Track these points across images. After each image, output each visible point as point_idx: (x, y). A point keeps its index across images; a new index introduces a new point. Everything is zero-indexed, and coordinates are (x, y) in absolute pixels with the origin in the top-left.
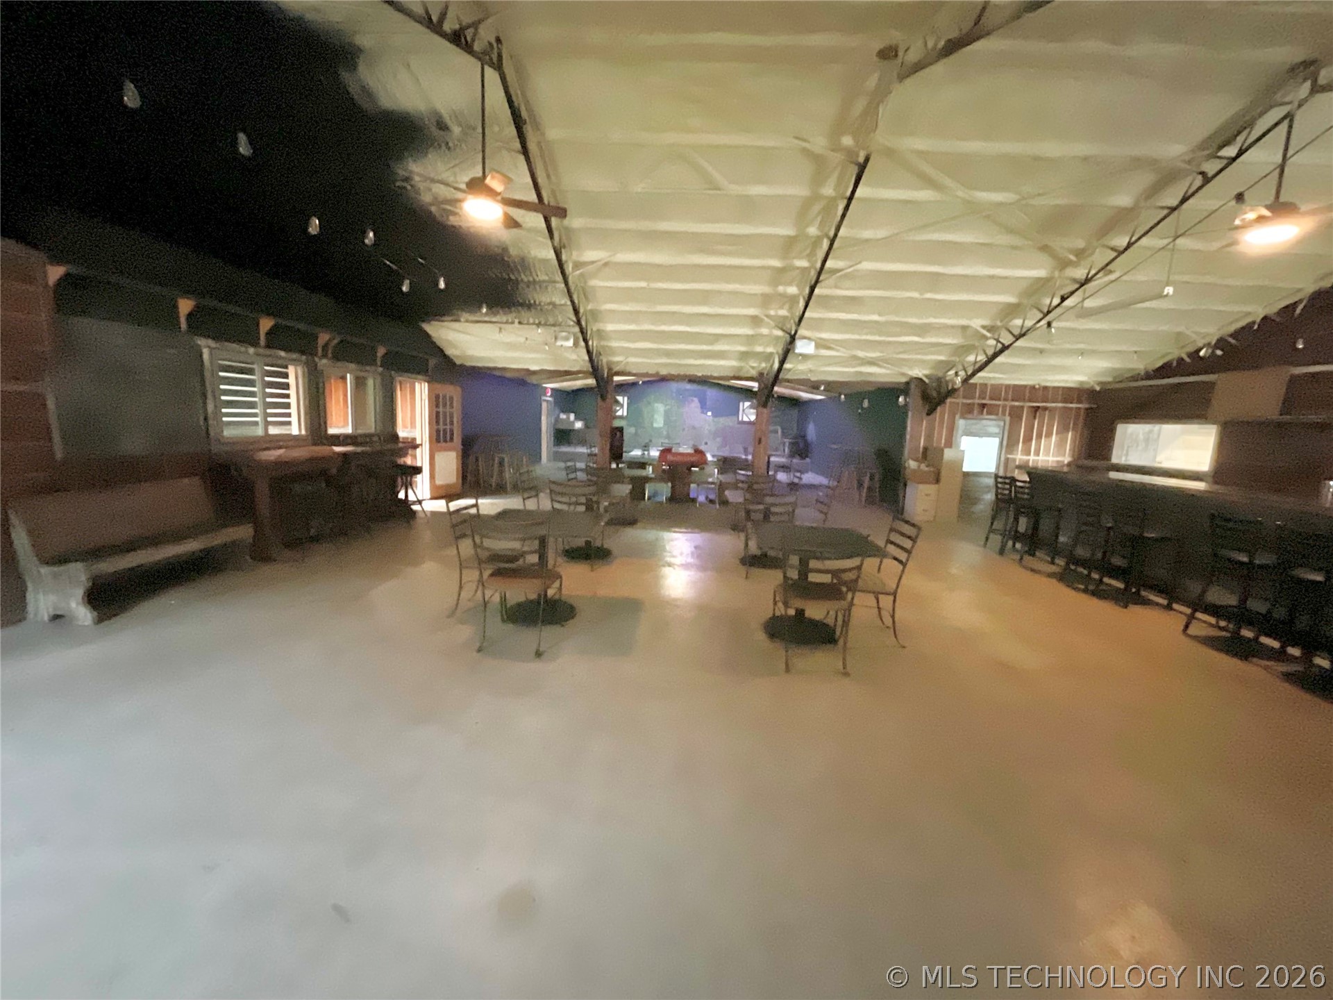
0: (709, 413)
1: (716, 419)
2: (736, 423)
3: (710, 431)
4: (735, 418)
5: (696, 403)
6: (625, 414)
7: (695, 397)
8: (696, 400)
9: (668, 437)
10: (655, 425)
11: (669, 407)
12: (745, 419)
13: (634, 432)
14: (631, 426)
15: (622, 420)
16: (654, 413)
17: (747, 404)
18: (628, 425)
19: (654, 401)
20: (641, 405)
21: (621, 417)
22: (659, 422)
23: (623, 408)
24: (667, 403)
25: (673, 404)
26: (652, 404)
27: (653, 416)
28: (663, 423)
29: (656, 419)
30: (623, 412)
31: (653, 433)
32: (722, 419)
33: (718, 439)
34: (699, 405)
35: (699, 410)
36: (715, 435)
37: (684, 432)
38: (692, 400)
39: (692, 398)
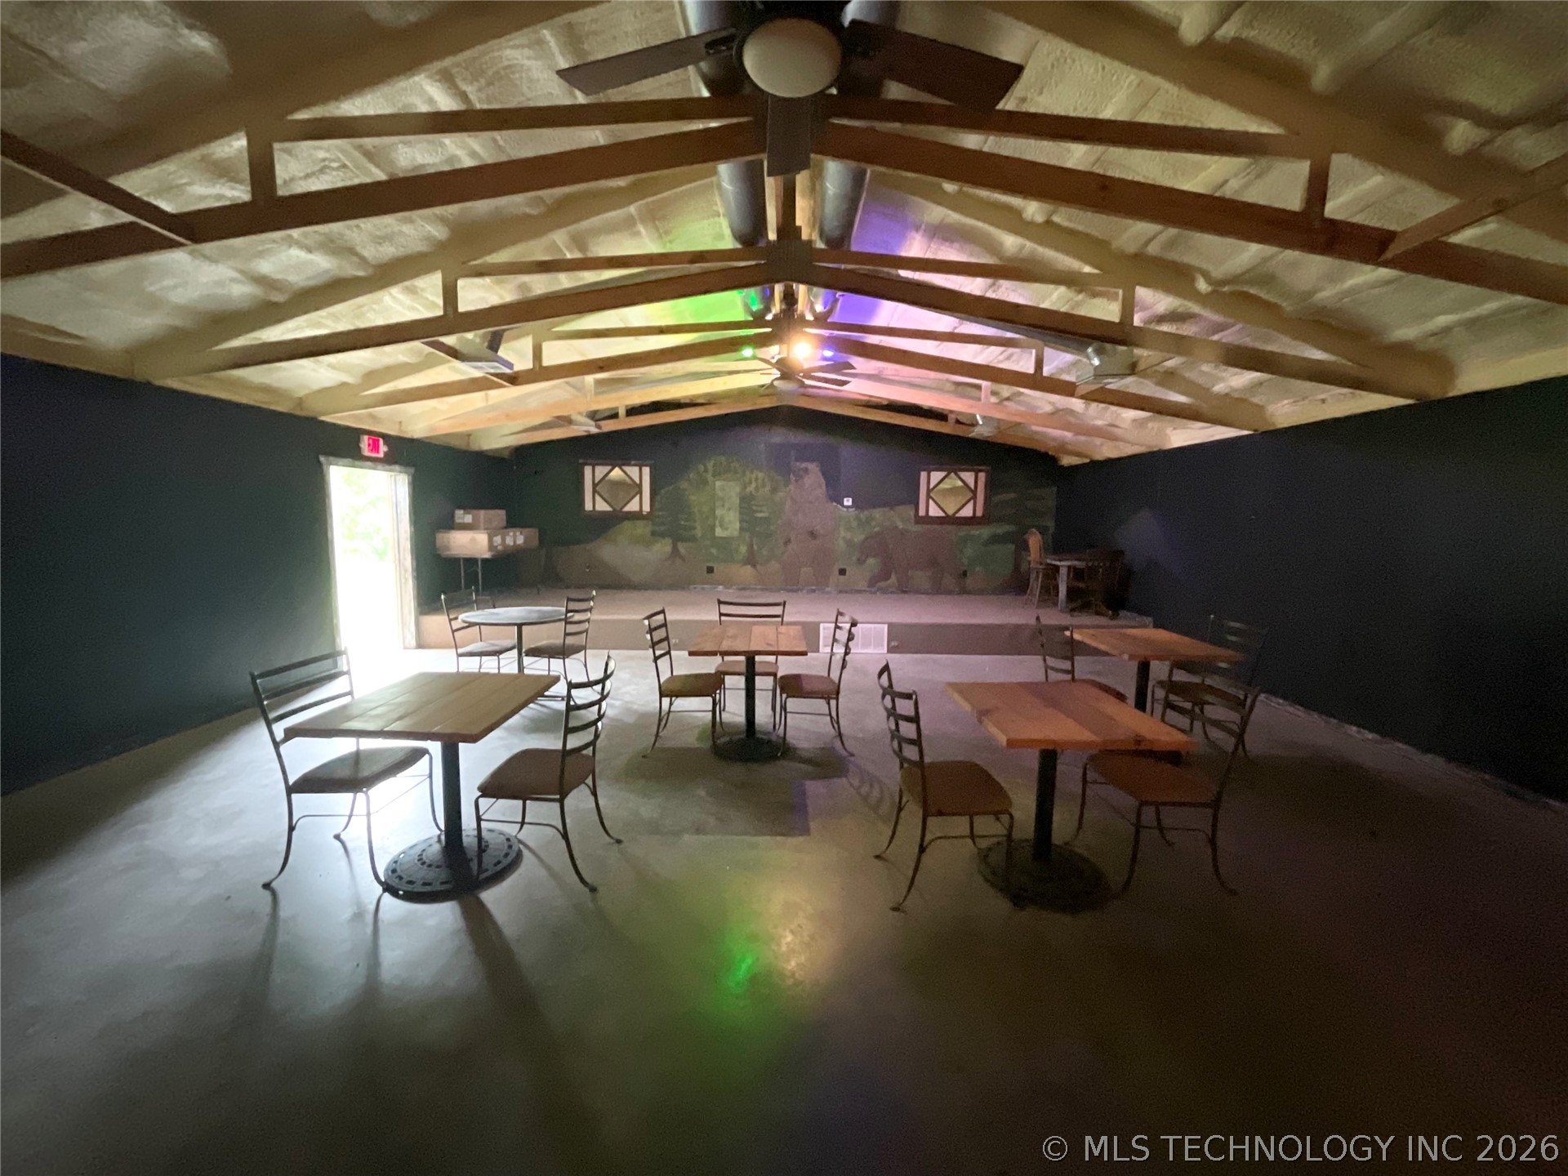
1: (864, 515)
2: (913, 519)
3: (850, 543)
4: (908, 511)
6: (646, 508)
7: (813, 461)
8: (813, 467)
9: (751, 560)
10: (719, 532)
11: (751, 488)
12: (934, 511)
13: (668, 548)
14: (663, 535)
15: (640, 523)
16: (714, 503)
17: (936, 476)
18: (653, 533)
19: (714, 476)
20: (684, 485)
21: (637, 516)
22: (729, 523)
23: (640, 492)
24: (747, 479)
25: (760, 481)
26: (710, 482)
27: (713, 510)
28: (738, 525)
29: (722, 518)
30: (641, 503)
31: (714, 551)
32: (878, 513)
33: (871, 561)
34: (823, 481)
35: (822, 492)
36: (864, 552)
37: (790, 547)
38: (806, 470)
39: (804, 465)
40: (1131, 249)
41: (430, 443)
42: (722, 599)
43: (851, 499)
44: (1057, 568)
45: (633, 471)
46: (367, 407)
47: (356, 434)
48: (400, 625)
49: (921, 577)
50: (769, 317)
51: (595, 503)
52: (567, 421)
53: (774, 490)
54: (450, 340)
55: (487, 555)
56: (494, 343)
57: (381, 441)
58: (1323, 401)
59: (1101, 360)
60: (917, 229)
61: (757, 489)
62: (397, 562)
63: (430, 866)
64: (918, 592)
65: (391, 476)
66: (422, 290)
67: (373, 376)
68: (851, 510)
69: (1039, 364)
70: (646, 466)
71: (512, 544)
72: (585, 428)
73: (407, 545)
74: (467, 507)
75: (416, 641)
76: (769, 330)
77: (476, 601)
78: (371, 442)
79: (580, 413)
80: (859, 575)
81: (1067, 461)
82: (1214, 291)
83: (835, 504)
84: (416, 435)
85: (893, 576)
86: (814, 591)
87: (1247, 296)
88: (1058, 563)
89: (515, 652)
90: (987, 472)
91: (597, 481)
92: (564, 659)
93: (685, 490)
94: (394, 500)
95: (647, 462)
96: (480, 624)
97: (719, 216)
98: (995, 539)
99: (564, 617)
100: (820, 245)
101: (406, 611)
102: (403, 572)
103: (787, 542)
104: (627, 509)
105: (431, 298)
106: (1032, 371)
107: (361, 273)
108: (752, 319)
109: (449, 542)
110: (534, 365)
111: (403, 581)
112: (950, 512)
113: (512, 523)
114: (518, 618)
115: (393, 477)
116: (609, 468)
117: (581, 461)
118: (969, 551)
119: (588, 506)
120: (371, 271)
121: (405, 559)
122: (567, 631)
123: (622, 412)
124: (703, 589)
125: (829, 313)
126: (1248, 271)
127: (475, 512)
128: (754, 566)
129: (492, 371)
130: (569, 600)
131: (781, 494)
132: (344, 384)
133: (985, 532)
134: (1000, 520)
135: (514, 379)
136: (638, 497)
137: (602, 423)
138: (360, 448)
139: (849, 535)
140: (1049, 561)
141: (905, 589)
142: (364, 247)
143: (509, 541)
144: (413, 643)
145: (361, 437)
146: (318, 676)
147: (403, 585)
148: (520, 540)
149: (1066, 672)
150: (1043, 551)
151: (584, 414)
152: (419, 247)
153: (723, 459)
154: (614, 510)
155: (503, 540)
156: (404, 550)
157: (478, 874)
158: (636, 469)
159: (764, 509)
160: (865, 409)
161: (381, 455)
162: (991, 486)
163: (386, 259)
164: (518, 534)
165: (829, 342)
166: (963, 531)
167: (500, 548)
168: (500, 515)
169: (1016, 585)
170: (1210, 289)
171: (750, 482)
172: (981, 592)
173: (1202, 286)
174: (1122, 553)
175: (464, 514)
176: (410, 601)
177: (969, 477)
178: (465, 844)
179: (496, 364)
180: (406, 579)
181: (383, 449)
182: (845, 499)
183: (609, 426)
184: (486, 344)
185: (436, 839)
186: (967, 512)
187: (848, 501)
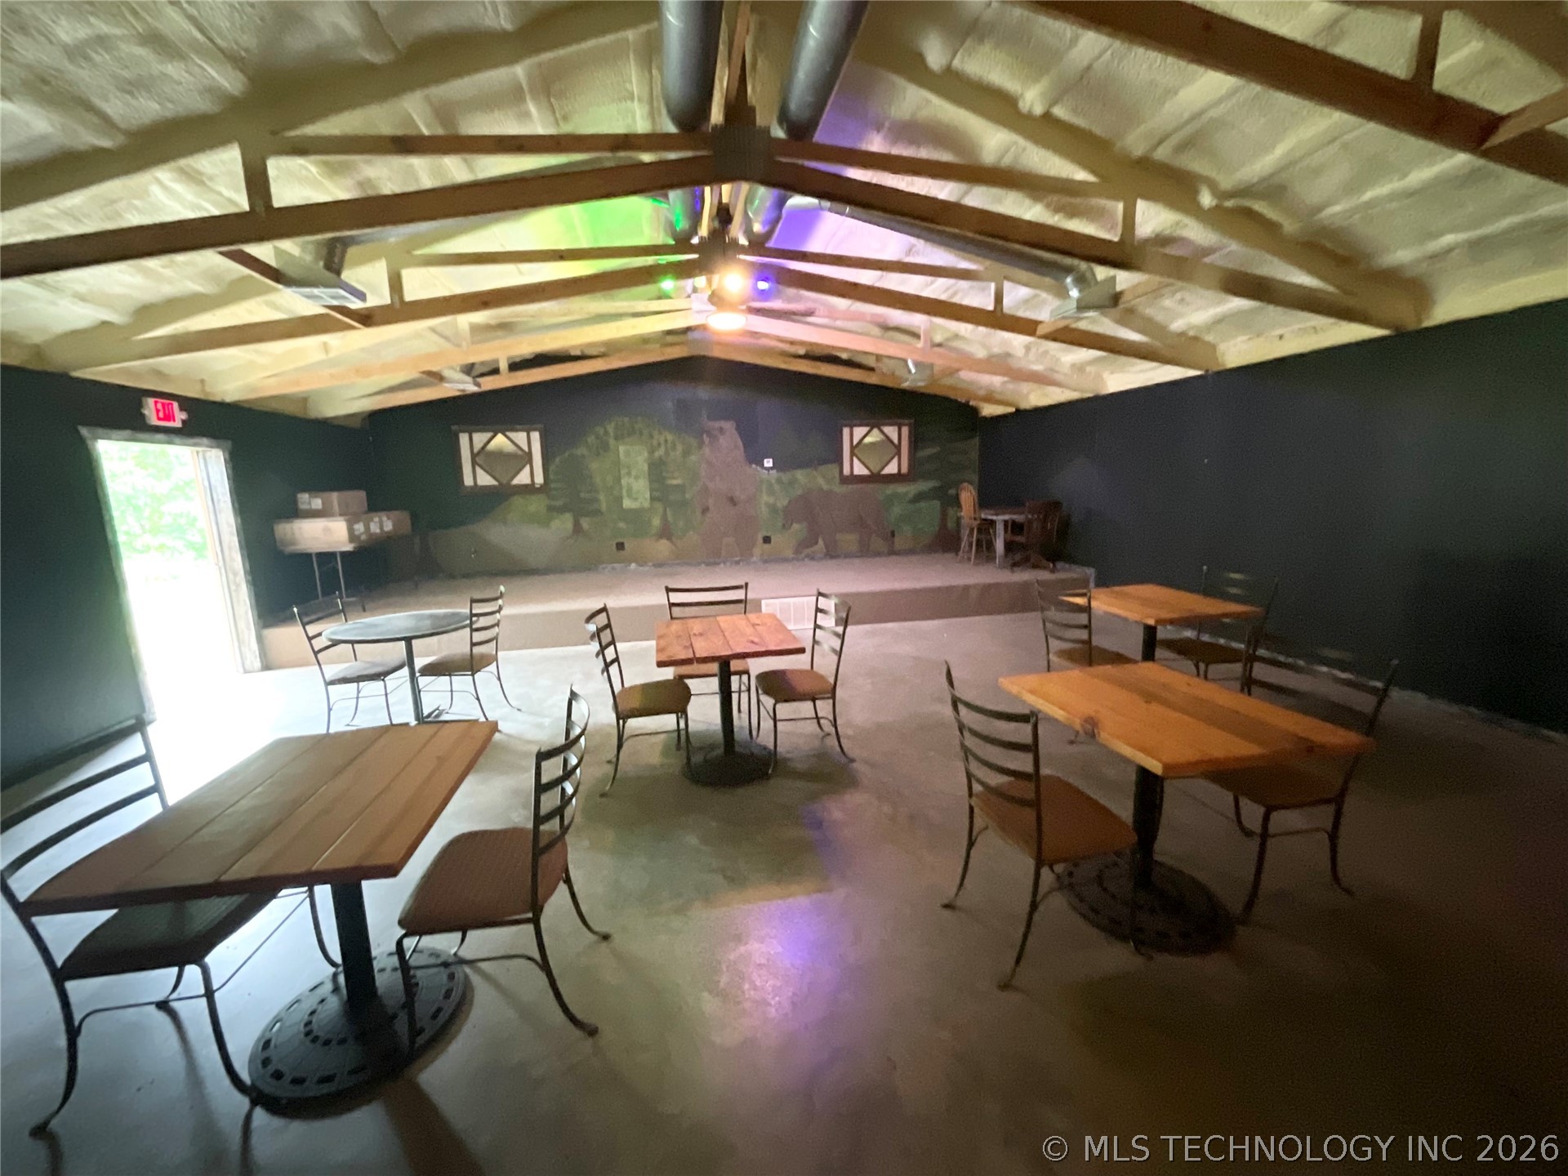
0: (768, 463)
1: (786, 477)
2: (837, 480)
3: (773, 509)
4: (833, 469)
5: (729, 438)
6: (539, 479)
7: (726, 418)
8: (729, 426)
9: (666, 533)
10: (627, 503)
11: (660, 452)
12: (860, 470)
13: (569, 525)
14: (562, 510)
15: (534, 498)
16: (619, 471)
17: (859, 432)
18: (550, 509)
19: (616, 438)
20: (581, 451)
21: (529, 489)
22: (637, 492)
23: (530, 461)
24: (655, 442)
25: (669, 444)
26: (612, 447)
27: (618, 480)
28: (648, 495)
29: (630, 490)
30: (532, 474)
31: (622, 525)
32: (800, 475)
33: (796, 526)
34: (740, 444)
35: (740, 453)
36: (789, 516)
37: (709, 515)
38: (721, 430)
39: (717, 424)
40: (1138, 151)
41: (250, 410)
42: (670, 586)
43: (771, 460)
44: (992, 523)
45: (520, 437)
46: (146, 357)
47: (133, 397)
48: (236, 644)
49: (849, 540)
50: (695, 241)
51: (476, 477)
52: (437, 377)
53: (686, 453)
54: (263, 251)
55: (349, 547)
56: (333, 263)
57: (176, 405)
58: (1281, 337)
59: (1080, 291)
60: (878, 128)
61: (667, 453)
62: (221, 563)
63: (327, 1043)
64: (848, 556)
65: (198, 452)
66: (211, 178)
67: (148, 313)
68: (771, 472)
69: (999, 298)
70: (535, 430)
71: (378, 531)
72: (461, 387)
73: (232, 540)
74: (315, 488)
75: (262, 661)
76: (695, 256)
77: (343, 611)
78: (159, 406)
79: (452, 368)
80: (784, 541)
81: (989, 410)
82: (1217, 207)
83: (754, 466)
84: (229, 399)
85: (821, 542)
86: (737, 563)
87: (1249, 213)
88: (994, 518)
89: (405, 671)
90: (909, 425)
91: (476, 450)
92: (473, 675)
93: (583, 456)
94: (207, 484)
95: (534, 426)
96: (353, 642)
97: (632, 99)
98: (919, 497)
99: (468, 622)
100: (779, 133)
101: (242, 625)
102: (231, 576)
103: (705, 510)
104: (516, 481)
105: (227, 193)
106: (991, 307)
107: (106, 143)
108: (673, 243)
109: (293, 534)
110: (392, 300)
111: (233, 588)
112: (875, 471)
113: (374, 506)
114: (407, 630)
115: (201, 455)
116: (489, 435)
117: (454, 428)
118: (897, 510)
119: (468, 481)
120: (121, 139)
121: (232, 559)
122: (474, 641)
123: (503, 366)
124: (613, 569)
125: (768, 235)
126: (1263, 180)
127: (326, 495)
128: (669, 539)
129: (335, 303)
130: (473, 601)
131: (693, 458)
132: (105, 324)
133: (911, 489)
134: (924, 477)
135: (367, 318)
136: (528, 467)
137: (480, 380)
138: (143, 416)
139: (771, 500)
140: (983, 516)
141: (833, 553)
142: (107, 100)
143: (375, 528)
144: (258, 664)
145: (144, 399)
146: (117, 727)
147: (234, 594)
148: (388, 526)
149: (1083, 642)
150: (977, 506)
151: (458, 369)
152: (202, 105)
153: (626, 419)
154: (500, 484)
155: (367, 528)
156: (230, 548)
157: (412, 1042)
158: (523, 435)
159: (676, 474)
160: (791, 359)
161: (178, 424)
162: (916, 442)
163: (146, 119)
164: (385, 519)
165: (763, 273)
166: (891, 489)
167: (363, 537)
168: (359, 497)
169: (946, 542)
170: (1214, 203)
171: (659, 445)
172: (911, 552)
173: (1206, 199)
174: (1057, 505)
175: (310, 497)
176: (246, 613)
177: (892, 431)
178: (380, 991)
179: (342, 292)
180: (238, 586)
181: (180, 417)
182: (765, 460)
183: (489, 384)
184: (321, 264)
185: (329, 986)
186: (892, 468)
187: (768, 462)
